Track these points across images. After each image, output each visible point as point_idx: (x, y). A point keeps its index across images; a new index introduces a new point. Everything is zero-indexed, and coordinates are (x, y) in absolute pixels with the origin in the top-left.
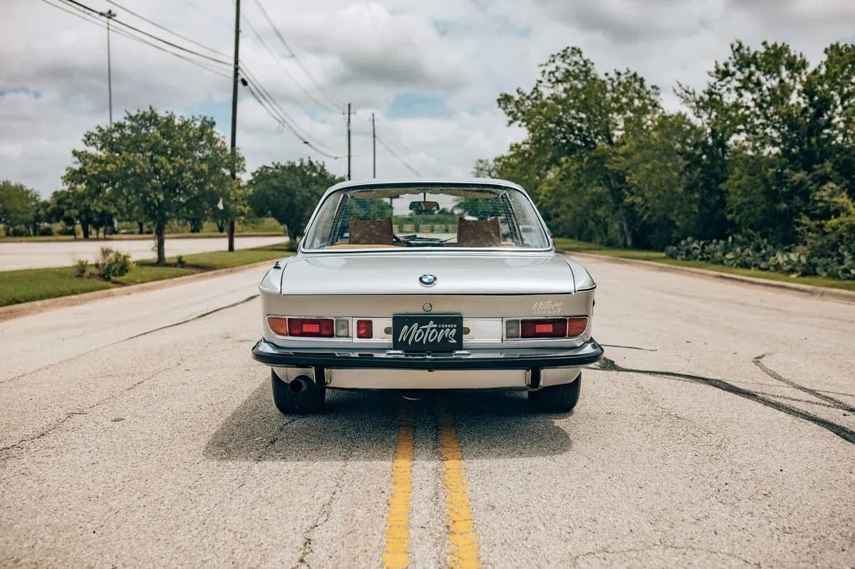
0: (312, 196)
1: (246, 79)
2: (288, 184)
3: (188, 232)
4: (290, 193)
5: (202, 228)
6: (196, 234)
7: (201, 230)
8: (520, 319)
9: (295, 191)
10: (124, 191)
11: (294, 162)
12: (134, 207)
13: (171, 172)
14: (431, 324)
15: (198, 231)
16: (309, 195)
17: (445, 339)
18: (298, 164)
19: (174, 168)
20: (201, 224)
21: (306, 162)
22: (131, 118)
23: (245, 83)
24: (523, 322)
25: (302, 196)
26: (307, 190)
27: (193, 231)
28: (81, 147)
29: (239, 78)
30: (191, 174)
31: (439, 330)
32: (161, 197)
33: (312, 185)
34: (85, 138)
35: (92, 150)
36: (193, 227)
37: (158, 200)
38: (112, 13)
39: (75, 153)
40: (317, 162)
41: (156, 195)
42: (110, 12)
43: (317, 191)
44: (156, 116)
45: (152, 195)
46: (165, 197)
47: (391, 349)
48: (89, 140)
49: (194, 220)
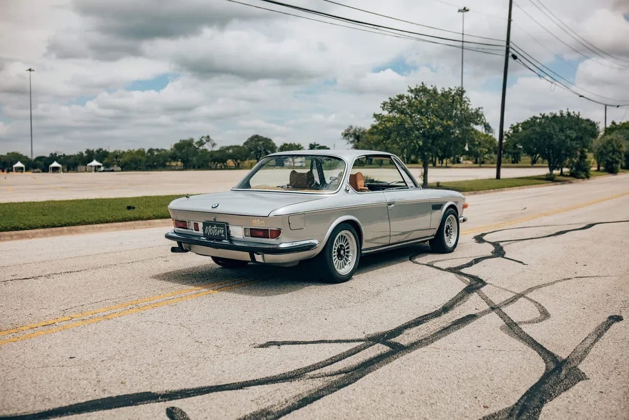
0: (566, 139)
1: (516, 54)
2: (548, 130)
3: (510, 163)
4: (550, 137)
5: (520, 160)
6: (515, 165)
7: (519, 162)
8: (250, 227)
9: (553, 135)
10: (398, 139)
11: (556, 114)
12: (404, 150)
13: (428, 127)
14: (215, 227)
15: (517, 163)
16: (564, 138)
17: (220, 234)
18: (558, 114)
19: (430, 123)
20: (520, 157)
21: (565, 114)
22: (411, 91)
23: (515, 57)
24: (251, 229)
25: (559, 139)
26: (563, 134)
27: (513, 162)
28: (379, 111)
29: (510, 54)
30: (441, 128)
31: (218, 229)
32: (421, 143)
33: (567, 131)
34: (382, 106)
35: (385, 113)
36: (513, 159)
37: (419, 145)
38: (466, 9)
39: (375, 116)
40: (574, 112)
41: (417, 142)
42: (465, 8)
43: (571, 135)
44: (426, 88)
45: (415, 141)
46: (423, 143)
47: (202, 237)
48: (384, 106)
49: (514, 154)
